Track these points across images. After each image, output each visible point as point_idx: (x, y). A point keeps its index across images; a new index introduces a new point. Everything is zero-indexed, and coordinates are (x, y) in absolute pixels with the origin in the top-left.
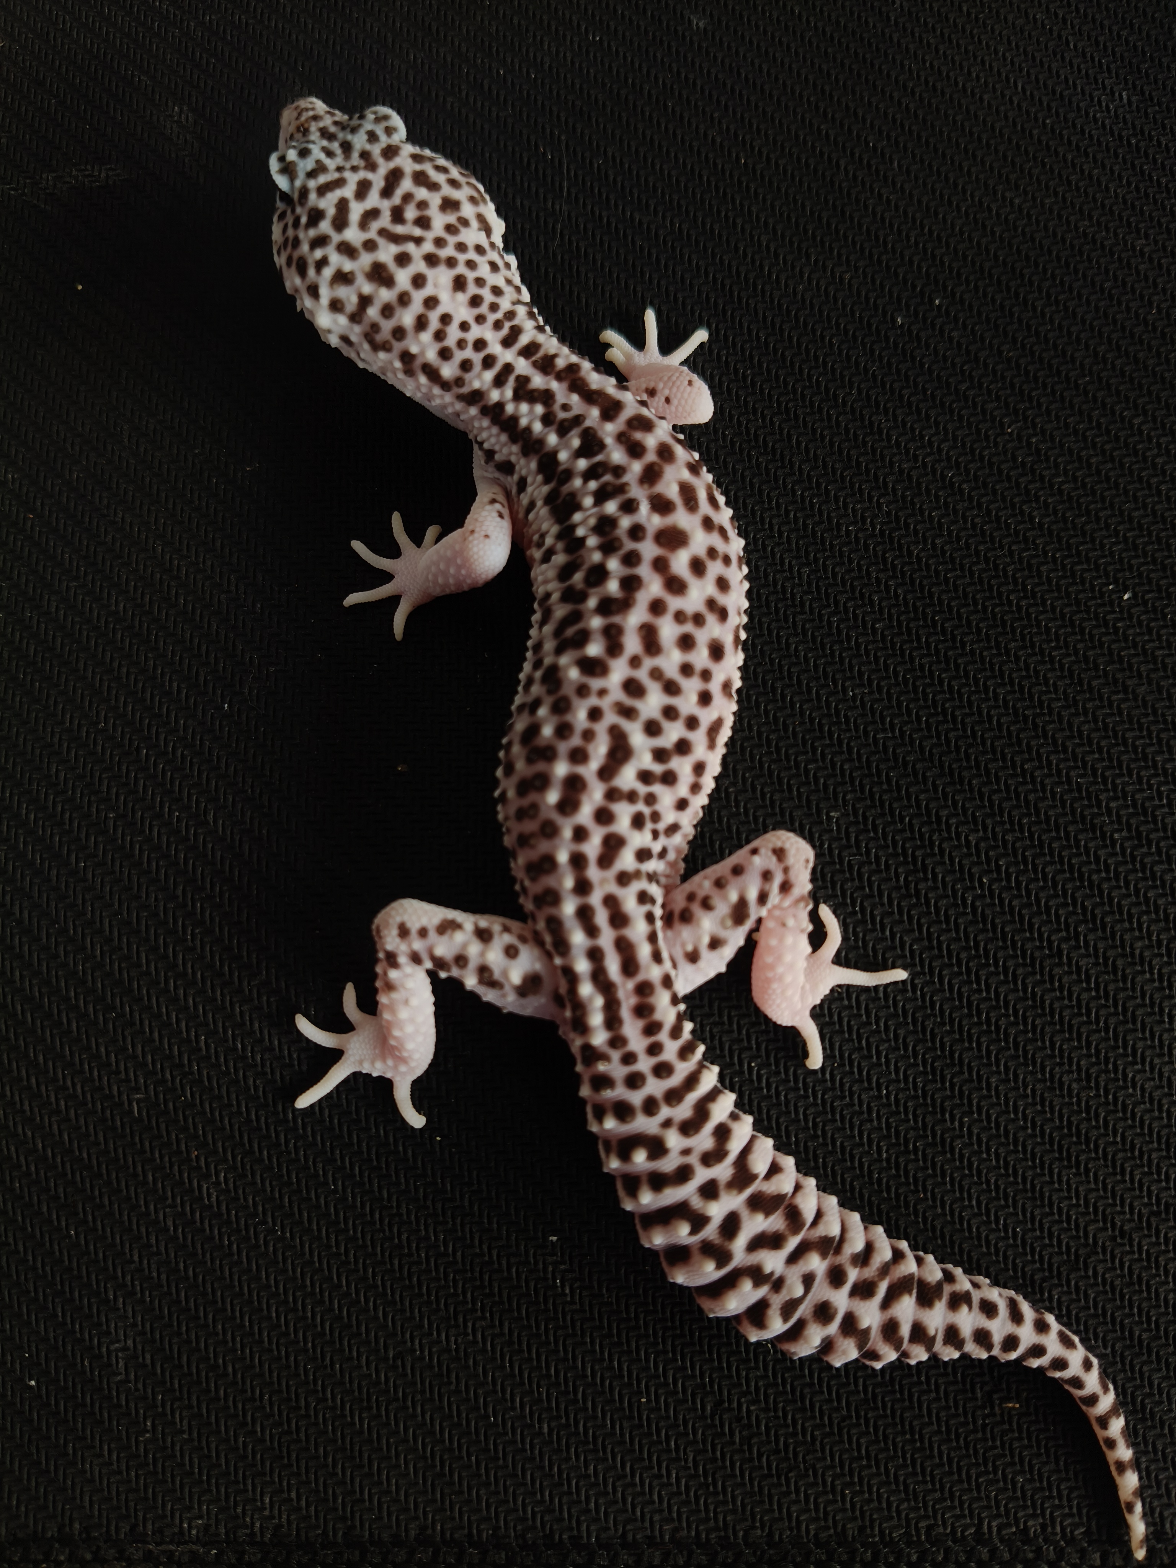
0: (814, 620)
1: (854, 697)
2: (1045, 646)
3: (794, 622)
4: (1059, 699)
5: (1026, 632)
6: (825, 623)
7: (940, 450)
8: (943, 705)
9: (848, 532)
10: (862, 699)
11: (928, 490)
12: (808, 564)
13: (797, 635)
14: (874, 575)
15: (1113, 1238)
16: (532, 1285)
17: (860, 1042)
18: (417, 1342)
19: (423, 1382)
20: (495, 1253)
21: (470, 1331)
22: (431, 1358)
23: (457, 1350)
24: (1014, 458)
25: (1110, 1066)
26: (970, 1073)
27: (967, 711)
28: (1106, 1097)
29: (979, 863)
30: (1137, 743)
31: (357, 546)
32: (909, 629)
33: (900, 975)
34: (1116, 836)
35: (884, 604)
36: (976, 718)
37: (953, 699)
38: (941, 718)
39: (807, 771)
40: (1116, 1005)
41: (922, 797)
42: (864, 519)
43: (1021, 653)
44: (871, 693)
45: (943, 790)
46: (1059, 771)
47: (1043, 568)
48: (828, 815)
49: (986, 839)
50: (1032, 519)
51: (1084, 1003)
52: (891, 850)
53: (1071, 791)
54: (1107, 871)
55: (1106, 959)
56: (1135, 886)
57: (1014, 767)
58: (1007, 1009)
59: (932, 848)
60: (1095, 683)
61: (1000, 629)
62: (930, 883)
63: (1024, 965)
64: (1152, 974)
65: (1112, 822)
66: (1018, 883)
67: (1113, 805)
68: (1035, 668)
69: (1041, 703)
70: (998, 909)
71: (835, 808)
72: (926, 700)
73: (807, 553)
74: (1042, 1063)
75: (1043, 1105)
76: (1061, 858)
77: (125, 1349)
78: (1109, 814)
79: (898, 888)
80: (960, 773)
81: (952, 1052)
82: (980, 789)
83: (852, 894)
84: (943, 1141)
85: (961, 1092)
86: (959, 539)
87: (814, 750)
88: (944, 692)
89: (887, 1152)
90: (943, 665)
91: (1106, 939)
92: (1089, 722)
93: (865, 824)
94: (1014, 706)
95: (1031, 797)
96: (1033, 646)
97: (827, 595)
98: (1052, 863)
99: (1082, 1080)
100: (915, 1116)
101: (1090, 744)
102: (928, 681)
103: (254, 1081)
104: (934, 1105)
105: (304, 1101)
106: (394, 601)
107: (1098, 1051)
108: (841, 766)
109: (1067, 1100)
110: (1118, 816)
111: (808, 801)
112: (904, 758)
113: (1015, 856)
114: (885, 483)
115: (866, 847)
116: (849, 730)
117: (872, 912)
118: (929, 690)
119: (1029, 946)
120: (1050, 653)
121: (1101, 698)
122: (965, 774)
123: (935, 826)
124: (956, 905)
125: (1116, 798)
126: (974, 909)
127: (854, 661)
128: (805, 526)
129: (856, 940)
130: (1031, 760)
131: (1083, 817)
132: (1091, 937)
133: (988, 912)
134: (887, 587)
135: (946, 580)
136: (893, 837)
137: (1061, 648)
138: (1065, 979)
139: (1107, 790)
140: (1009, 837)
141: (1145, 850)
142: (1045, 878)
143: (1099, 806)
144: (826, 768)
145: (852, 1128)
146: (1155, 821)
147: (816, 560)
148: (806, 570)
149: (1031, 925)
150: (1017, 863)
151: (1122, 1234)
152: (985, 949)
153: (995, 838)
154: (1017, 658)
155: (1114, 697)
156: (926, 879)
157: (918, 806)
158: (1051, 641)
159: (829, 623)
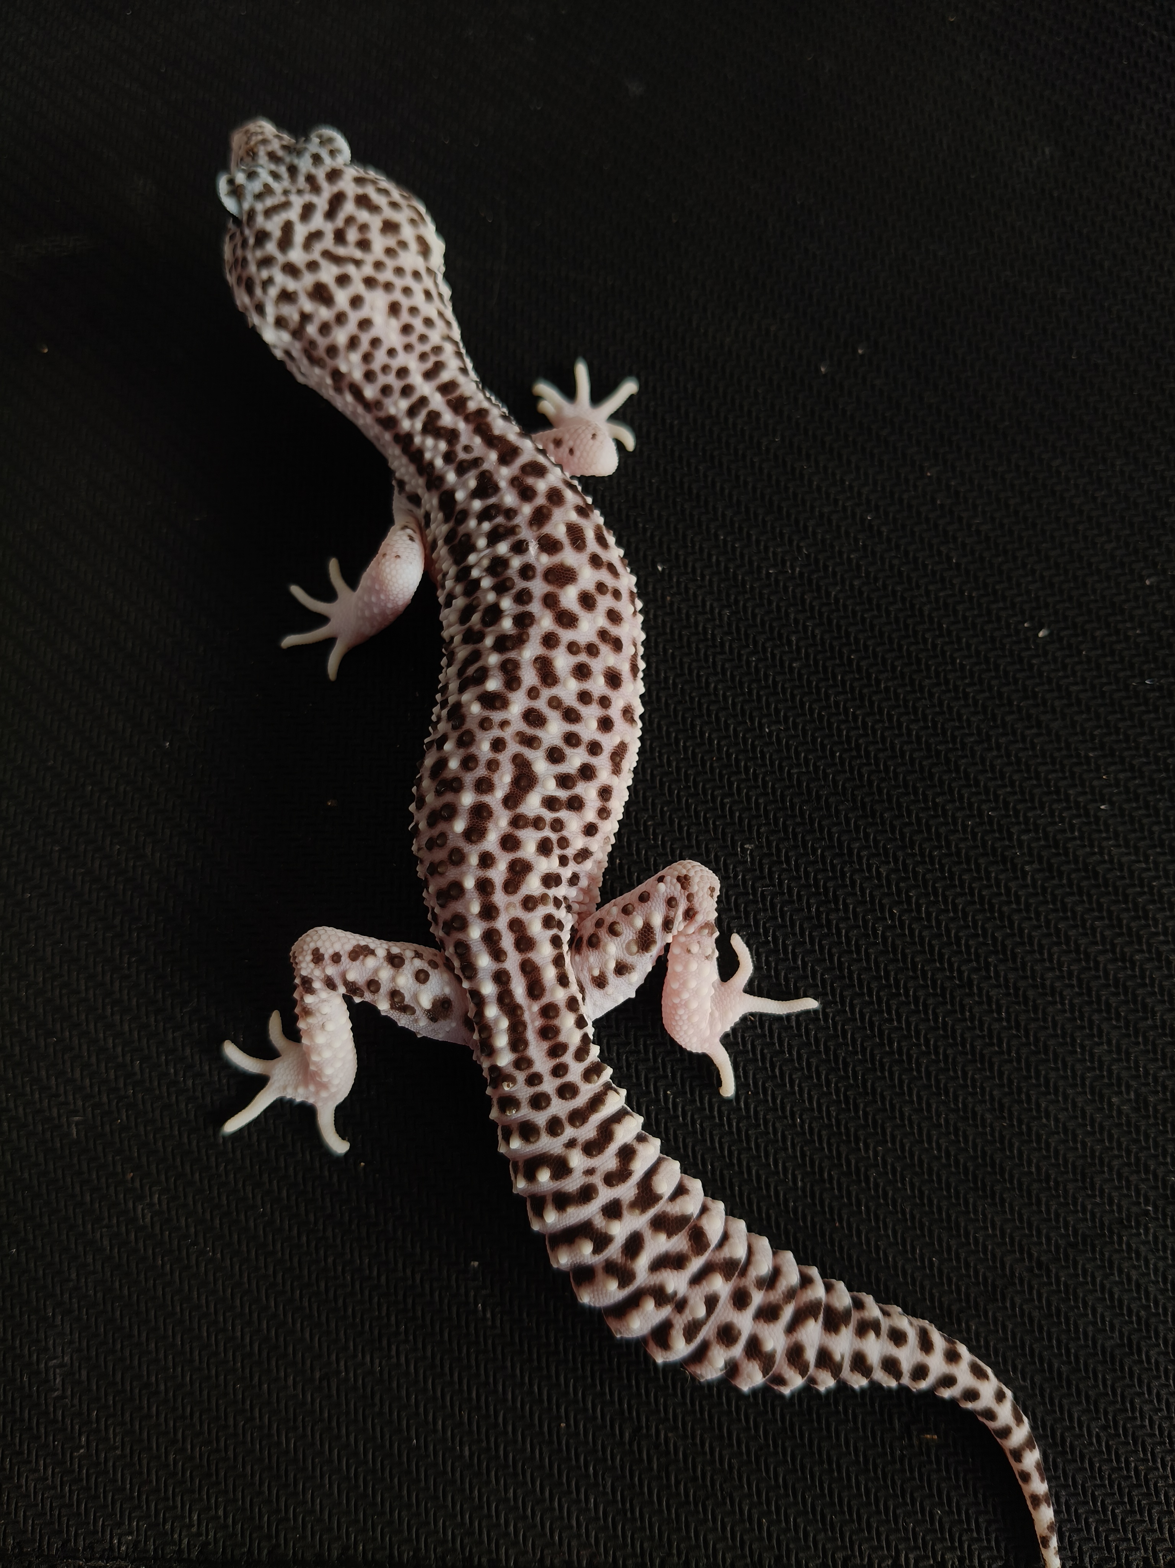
0: (733, 660)
1: (770, 734)
2: (959, 683)
3: (714, 662)
4: (972, 735)
5: (940, 669)
6: (744, 663)
7: (860, 494)
8: (856, 741)
9: (768, 575)
10: (777, 736)
11: (847, 534)
12: (729, 606)
13: (716, 674)
14: (792, 616)
15: (1030, 1270)
16: (454, 1310)
17: (773, 1070)
18: (342, 1363)
19: (347, 1404)
20: (418, 1277)
21: (394, 1353)
22: (356, 1380)
23: (381, 1372)
24: (933, 500)
25: (1023, 1097)
26: (883, 1103)
27: (880, 746)
28: (1020, 1127)
29: (890, 894)
30: (1050, 777)
31: (296, 591)
32: (825, 668)
33: (810, 1004)
34: (1027, 868)
35: (802, 644)
36: (889, 753)
37: (867, 735)
38: (854, 753)
39: (723, 805)
40: (1027, 1036)
41: (834, 829)
42: (784, 562)
43: (935, 690)
44: (787, 729)
45: (855, 823)
46: (971, 805)
47: (960, 608)
48: (742, 847)
49: (897, 870)
50: (949, 559)
51: (995, 1033)
52: (803, 881)
53: (982, 824)
54: (1018, 902)
55: (1016, 989)
56: (1046, 917)
57: (925, 800)
58: (918, 1038)
59: (843, 880)
60: (1008, 718)
61: (914, 667)
62: (841, 914)
63: (935, 995)
64: (1063, 1004)
65: (1023, 854)
66: (929, 914)
67: (1024, 837)
68: (948, 704)
69: (954, 738)
70: (908, 939)
71: (749, 840)
72: (840, 735)
73: (728, 595)
74: (955, 1093)
75: (956, 1135)
76: (971, 889)
77: (62, 1365)
78: (1021, 847)
79: (810, 918)
80: (871, 807)
81: (864, 1082)
82: (891, 822)
83: (764, 924)
84: (858, 1170)
85: (875, 1122)
86: (876, 579)
87: (730, 784)
88: (857, 728)
89: (802, 1180)
90: (858, 702)
91: (1016, 969)
92: (1002, 756)
93: (779, 856)
94: (926, 742)
95: (943, 830)
96: (947, 682)
97: (747, 635)
98: (962, 895)
99: (994, 1110)
100: (830, 1145)
101: (1002, 777)
102: (843, 717)
103: (186, 1105)
104: (848, 1135)
105: (233, 1125)
106: (329, 643)
107: (1010, 1081)
108: (756, 800)
109: (980, 1129)
110: (1030, 849)
111: (724, 834)
112: (817, 792)
113: (926, 887)
114: (806, 527)
115: (779, 878)
116: (765, 765)
117: (783, 942)
118: (843, 727)
119: (939, 976)
120: (964, 690)
121: (1014, 733)
122: (877, 807)
123: (847, 858)
124: (868, 936)
125: (1028, 831)
126: (885, 939)
127: (771, 699)
128: (727, 569)
129: (769, 970)
130: (943, 794)
131: (994, 850)
132: (1001, 967)
133: (898, 942)
134: (805, 628)
135: (863, 620)
136: (805, 869)
137: (975, 684)
138: (976, 1009)
139: (1019, 823)
140: (920, 869)
141: (1056, 882)
142: (955, 910)
143: (1010, 839)
144: (742, 802)
145: (767, 1156)
146: (1066, 854)
147: (736, 602)
148: (727, 612)
149: (941, 956)
150: (927, 895)
151: (1040, 1265)
152: (895, 979)
153: (906, 869)
154: (931, 695)
155: (1028, 732)
156: (837, 910)
157: (831, 838)
158: (966, 678)
159: (748, 663)
